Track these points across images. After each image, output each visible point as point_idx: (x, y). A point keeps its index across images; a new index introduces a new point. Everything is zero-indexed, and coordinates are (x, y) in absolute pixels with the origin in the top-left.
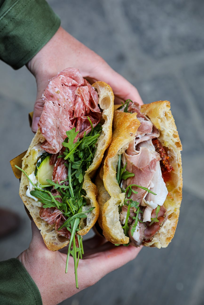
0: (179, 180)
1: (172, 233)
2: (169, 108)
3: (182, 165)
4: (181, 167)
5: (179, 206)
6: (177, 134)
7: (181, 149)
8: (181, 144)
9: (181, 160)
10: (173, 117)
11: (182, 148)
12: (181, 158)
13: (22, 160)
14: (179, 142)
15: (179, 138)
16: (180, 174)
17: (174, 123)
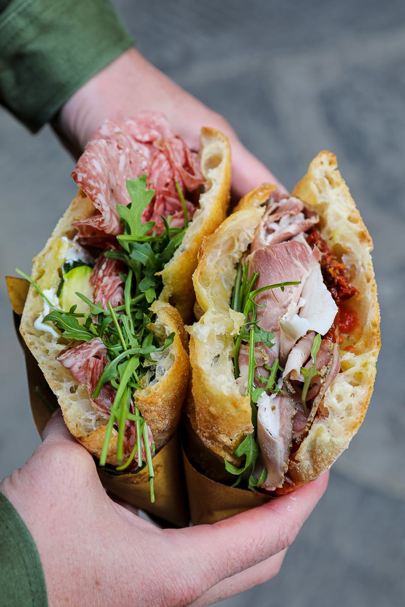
0: (371, 306)
1: (359, 415)
2: (335, 166)
3: (375, 278)
4: (373, 281)
5: (374, 360)
6: (357, 215)
7: (369, 246)
8: (369, 237)
9: (372, 268)
10: (344, 182)
11: (371, 243)
12: (371, 262)
13: (34, 262)
14: (365, 233)
15: (363, 224)
16: (371, 293)
17: (348, 194)
